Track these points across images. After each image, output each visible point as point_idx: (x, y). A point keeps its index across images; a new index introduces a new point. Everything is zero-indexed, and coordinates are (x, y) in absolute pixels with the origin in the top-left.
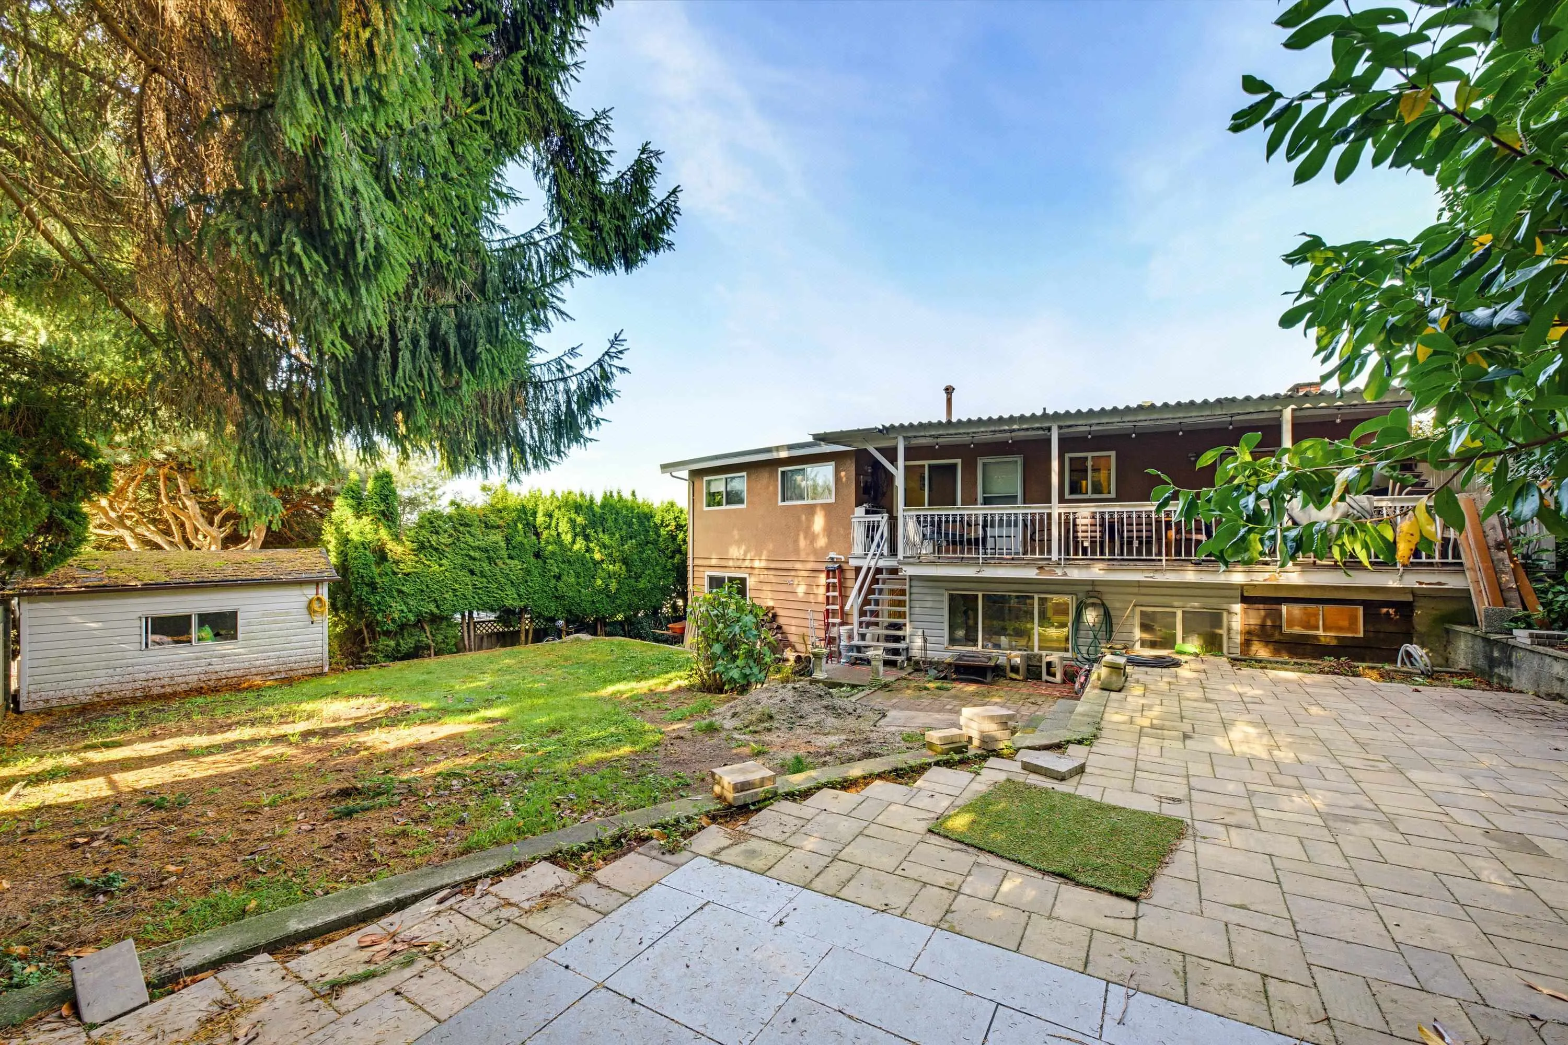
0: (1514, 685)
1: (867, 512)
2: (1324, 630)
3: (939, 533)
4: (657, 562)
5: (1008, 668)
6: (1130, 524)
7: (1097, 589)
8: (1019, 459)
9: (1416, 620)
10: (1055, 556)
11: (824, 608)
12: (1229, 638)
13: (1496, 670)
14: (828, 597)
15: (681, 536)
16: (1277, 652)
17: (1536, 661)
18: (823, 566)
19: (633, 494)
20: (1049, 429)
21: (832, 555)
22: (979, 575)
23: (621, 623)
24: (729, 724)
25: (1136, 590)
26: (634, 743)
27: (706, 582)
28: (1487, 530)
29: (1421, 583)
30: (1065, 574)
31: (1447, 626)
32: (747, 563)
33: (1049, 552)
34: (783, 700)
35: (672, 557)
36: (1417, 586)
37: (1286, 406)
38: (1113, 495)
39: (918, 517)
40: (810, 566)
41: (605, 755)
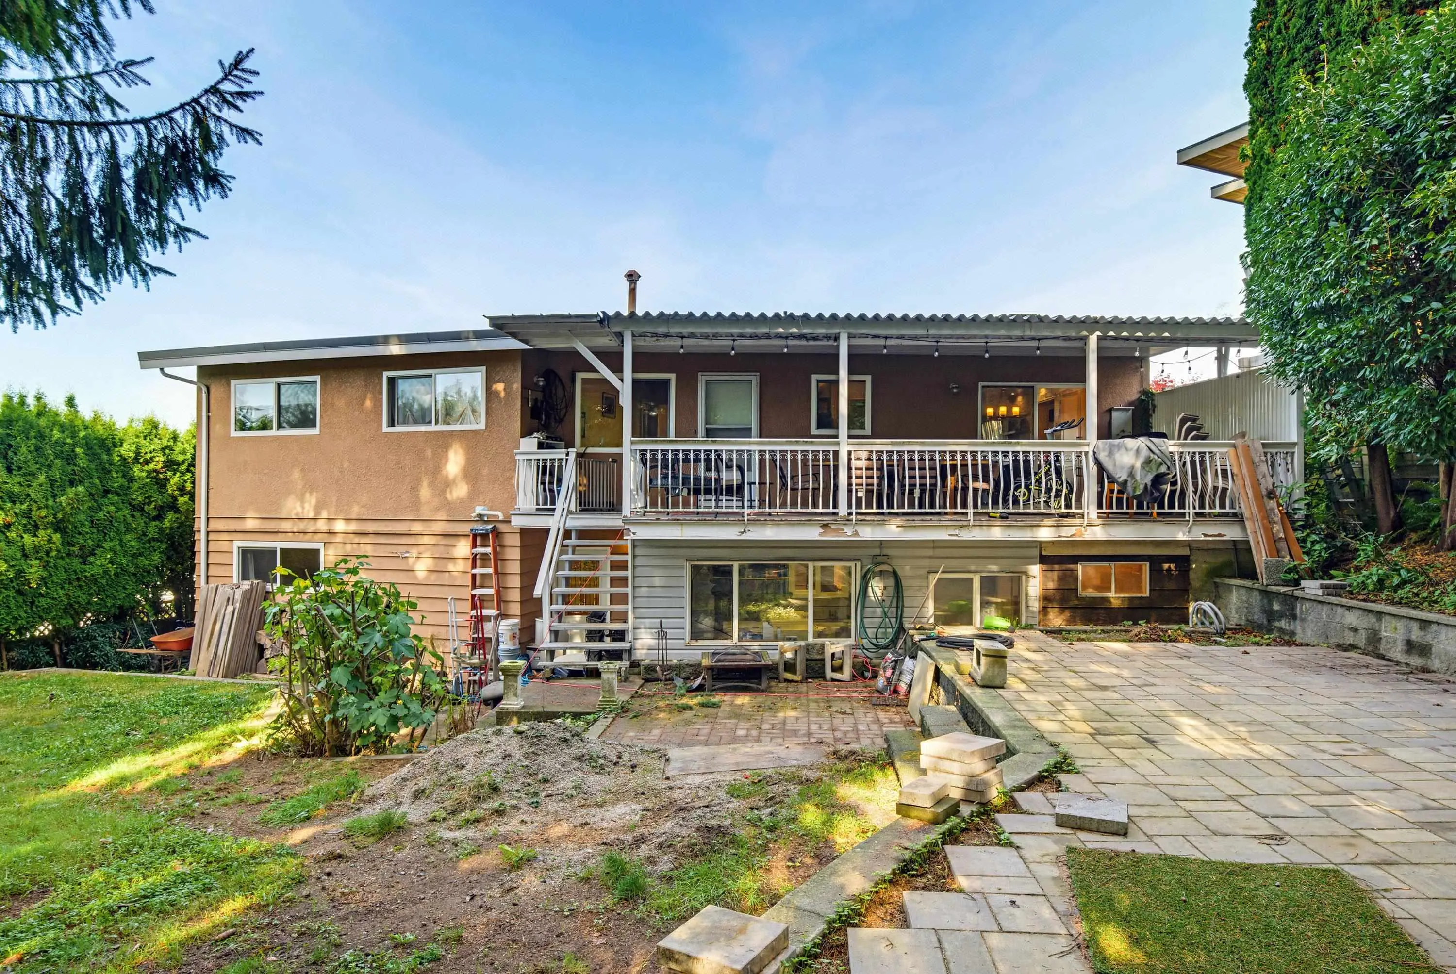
0: (1298, 639)
1: (541, 446)
2: (1116, 592)
3: (675, 477)
4: (127, 525)
5: (781, 667)
6: (912, 469)
7: (886, 552)
8: (754, 379)
9: (1192, 575)
10: (843, 510)
11: (467, 593)
12: (1028, 607)
13: (1277, 624)
14: (474, 576)
15: (175, 480)
16: (1071, 621)
17: (1325, 611)
18: (466, 528)
19: (71, 402)
20: (837, 338)
21: (479, 510)
22: (744, 537)
23: (45, 641)
24: (415, 813)
25: (930, 552)
26: (244, 887)
27: (235, 559)
28: (1260, 477)
29: (1205, 535)
30: (856, 534)
31: (1217, 580)
32: (322, 526)
33: (835, 506)
34: (506, 756)
35: (159, 518)
36: (1203, 538)
37: (1092, 333)
38: (868, 430)
39: (643, 452)
40: (439, 528)
41: (195, 928)
